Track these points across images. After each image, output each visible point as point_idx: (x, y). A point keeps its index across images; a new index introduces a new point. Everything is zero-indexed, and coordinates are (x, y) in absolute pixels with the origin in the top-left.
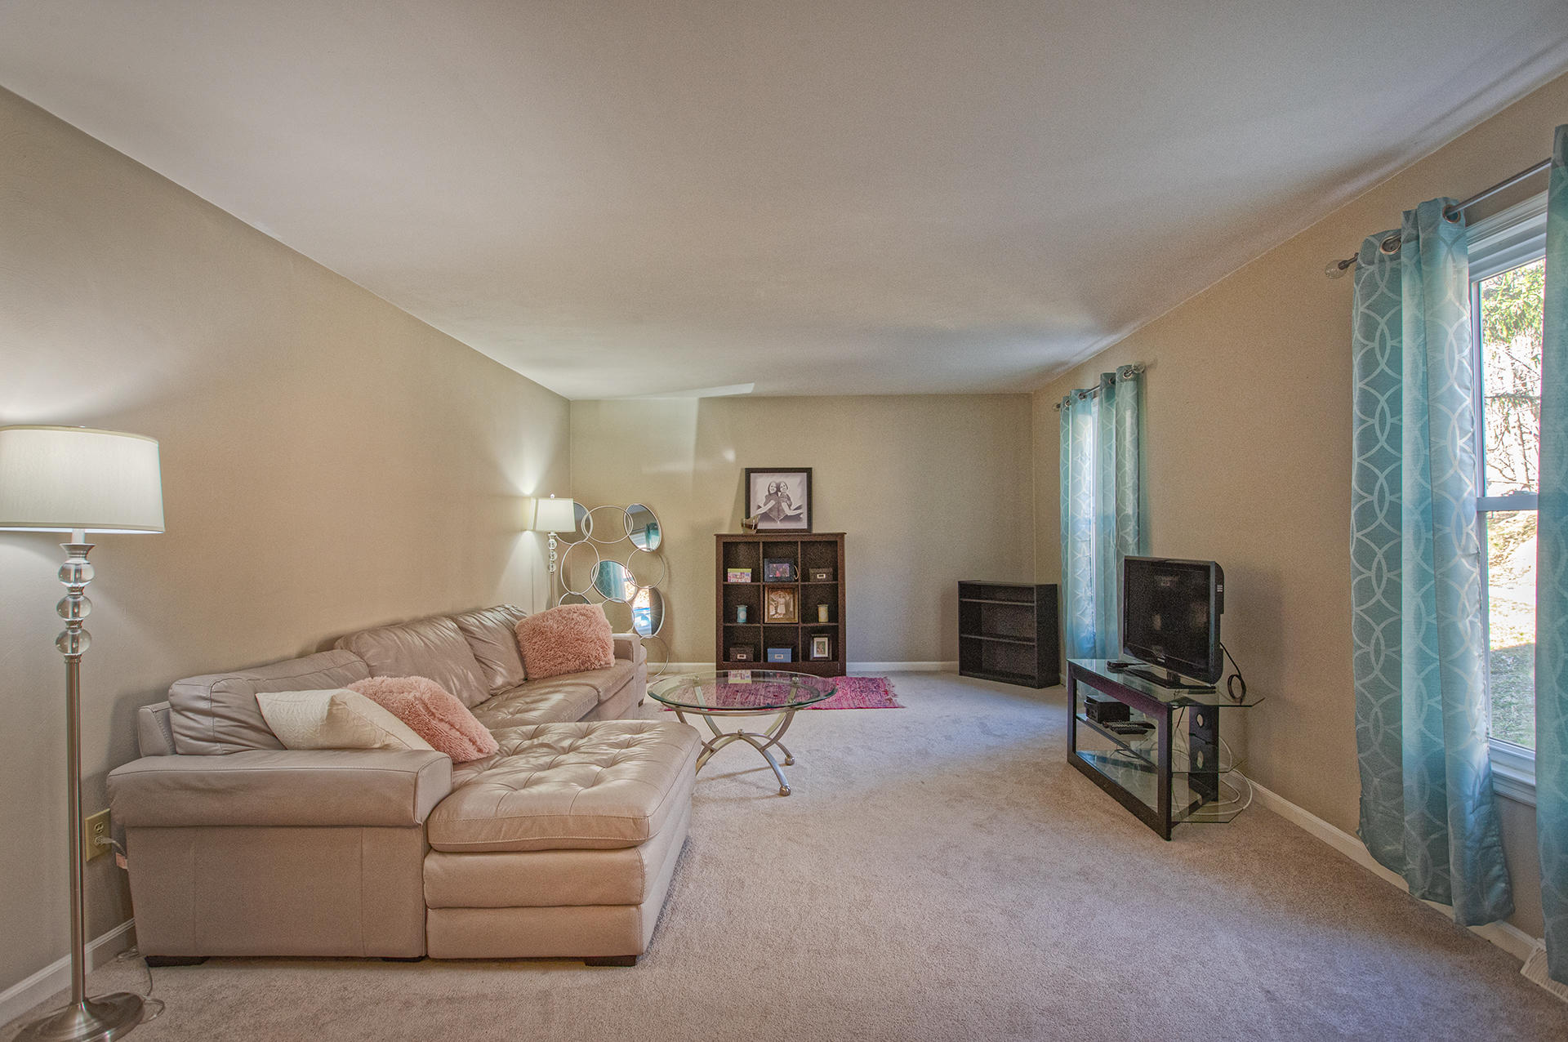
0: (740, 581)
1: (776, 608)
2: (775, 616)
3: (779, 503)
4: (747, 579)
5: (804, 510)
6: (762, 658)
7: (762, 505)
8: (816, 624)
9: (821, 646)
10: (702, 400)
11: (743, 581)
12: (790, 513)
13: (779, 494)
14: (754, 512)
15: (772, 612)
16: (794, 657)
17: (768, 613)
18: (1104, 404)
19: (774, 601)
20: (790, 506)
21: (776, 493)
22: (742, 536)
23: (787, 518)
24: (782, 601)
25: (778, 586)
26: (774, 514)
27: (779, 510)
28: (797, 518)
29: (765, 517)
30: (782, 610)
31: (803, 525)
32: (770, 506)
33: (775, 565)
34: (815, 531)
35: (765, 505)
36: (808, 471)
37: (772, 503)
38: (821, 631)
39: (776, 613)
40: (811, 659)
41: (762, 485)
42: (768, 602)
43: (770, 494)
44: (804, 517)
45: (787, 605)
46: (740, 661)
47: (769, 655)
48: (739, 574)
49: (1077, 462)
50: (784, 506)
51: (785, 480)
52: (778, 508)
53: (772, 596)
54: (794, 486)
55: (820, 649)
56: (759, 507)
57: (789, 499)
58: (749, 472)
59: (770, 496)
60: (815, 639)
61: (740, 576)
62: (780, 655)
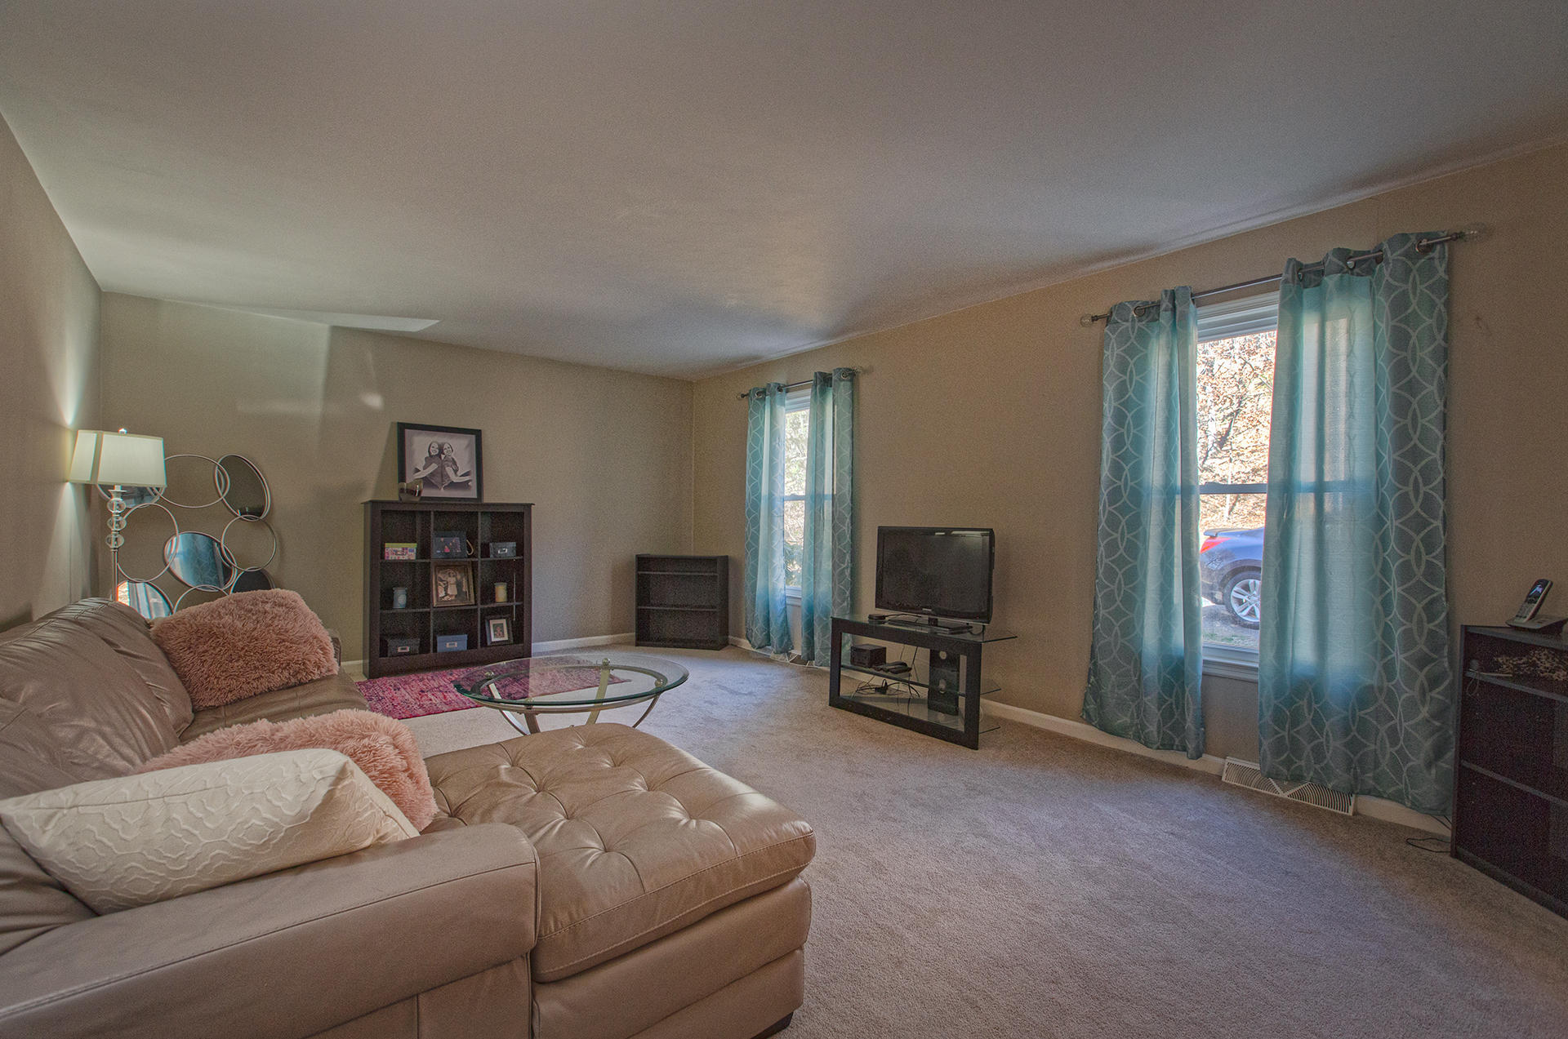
0: (401, 557)
1: (446, 589)
2: (446, 599)
3: (442, 467)
4: (411, 555)
5: (473, 477)
6: (431, 649)
7: (421, 468)
8: (492, 605)
9: (499, 629)
10: (336, 330)
11: (406, 558)
12: (456, 479)
13: (443, 456)
14: (411, 478)
15: (442, 594)
16: (471, 644)
17: (437, 595)
18: (819, 398)
19: (442, 581)
20: (456, 471)
21: (438, 456)
22: (396, 503)
23: (453, 485)
24: (452, 580)
25: (447, 564)
26: (436, 480)
27: (443, 475)
28: (464, 486)
29: (427, 482)
30: (453, 590)
31: (472, 494)
32: (431, 469)
33: (442, 539)
34: (487, 499)
35: (425, 468)
36: (477, 434)
37: (433, 467)
38: (499, 612)
39: (447, 594)
40: (489, 644)
41: (420, 446)
42: (436, 583)
43: (431, 456)
44: (473, 484)
45: (459, 585)
46: (401, 655)
47: (438, 644)
48: (400, 549)
49: (775, 446)
50: (449, 470)
51: (450, 441)
52: (441, 473)
53: (439, 575)
54: (460, 449)
55: (498, 632)
56: (417, 471)
57: (455, 463)
58: (402, 428)
59: (430, 459)
60: (491, 621)
61: (401, 552)
62: (454, 644)
